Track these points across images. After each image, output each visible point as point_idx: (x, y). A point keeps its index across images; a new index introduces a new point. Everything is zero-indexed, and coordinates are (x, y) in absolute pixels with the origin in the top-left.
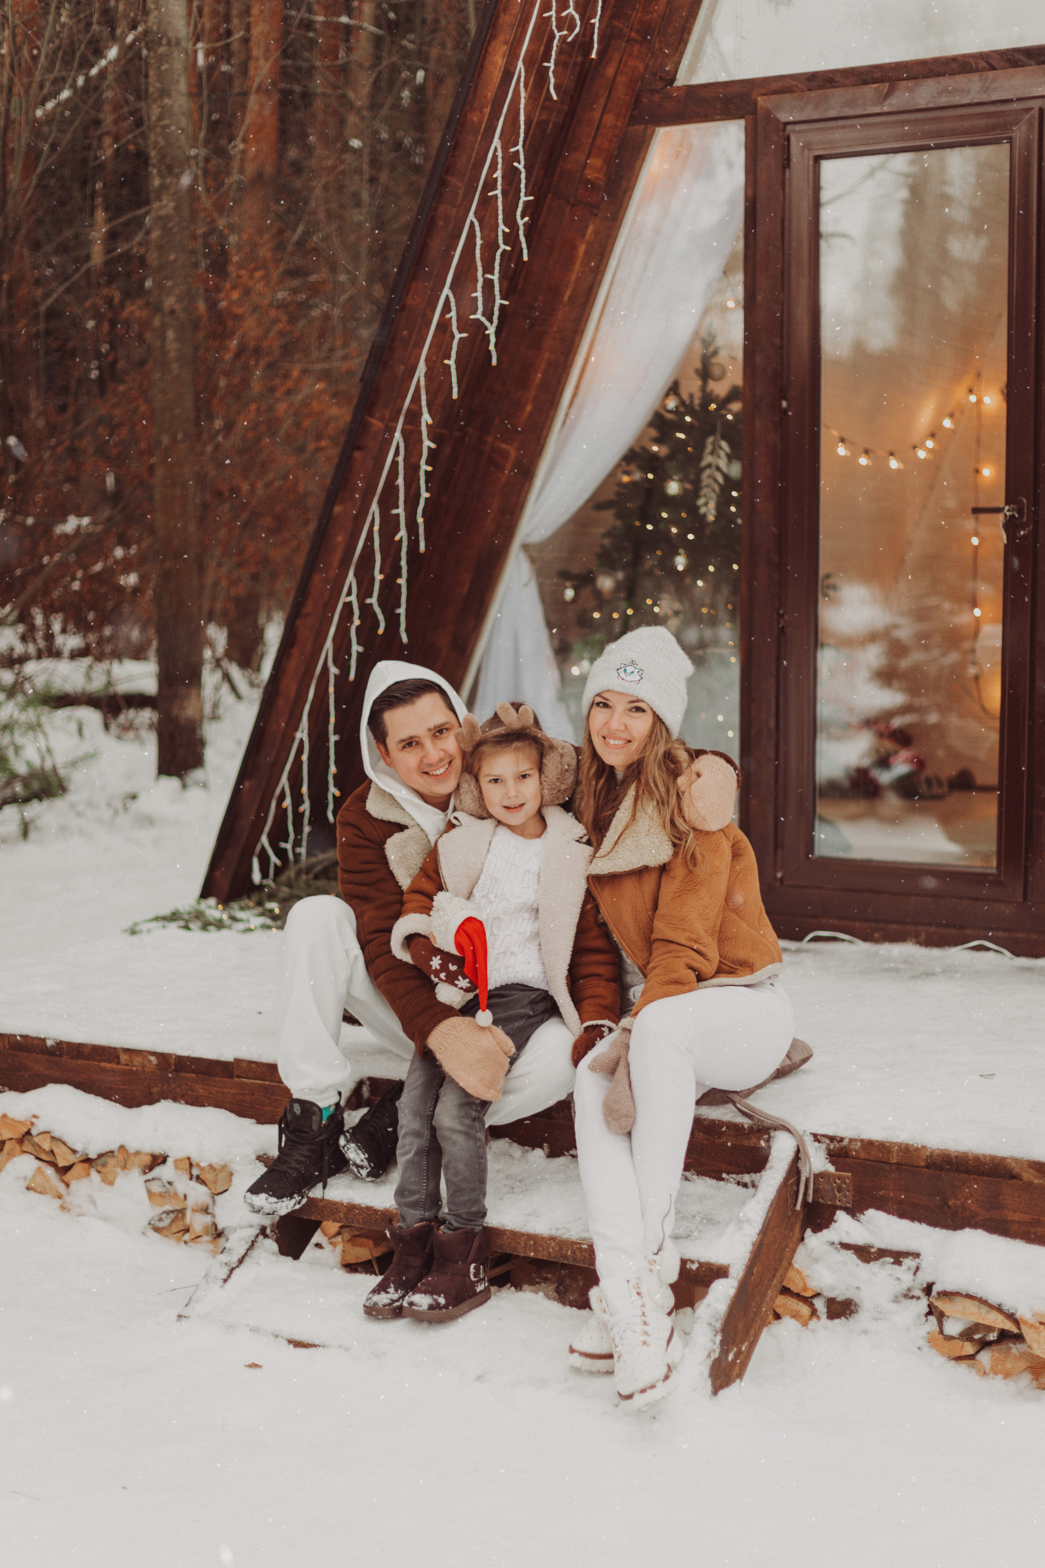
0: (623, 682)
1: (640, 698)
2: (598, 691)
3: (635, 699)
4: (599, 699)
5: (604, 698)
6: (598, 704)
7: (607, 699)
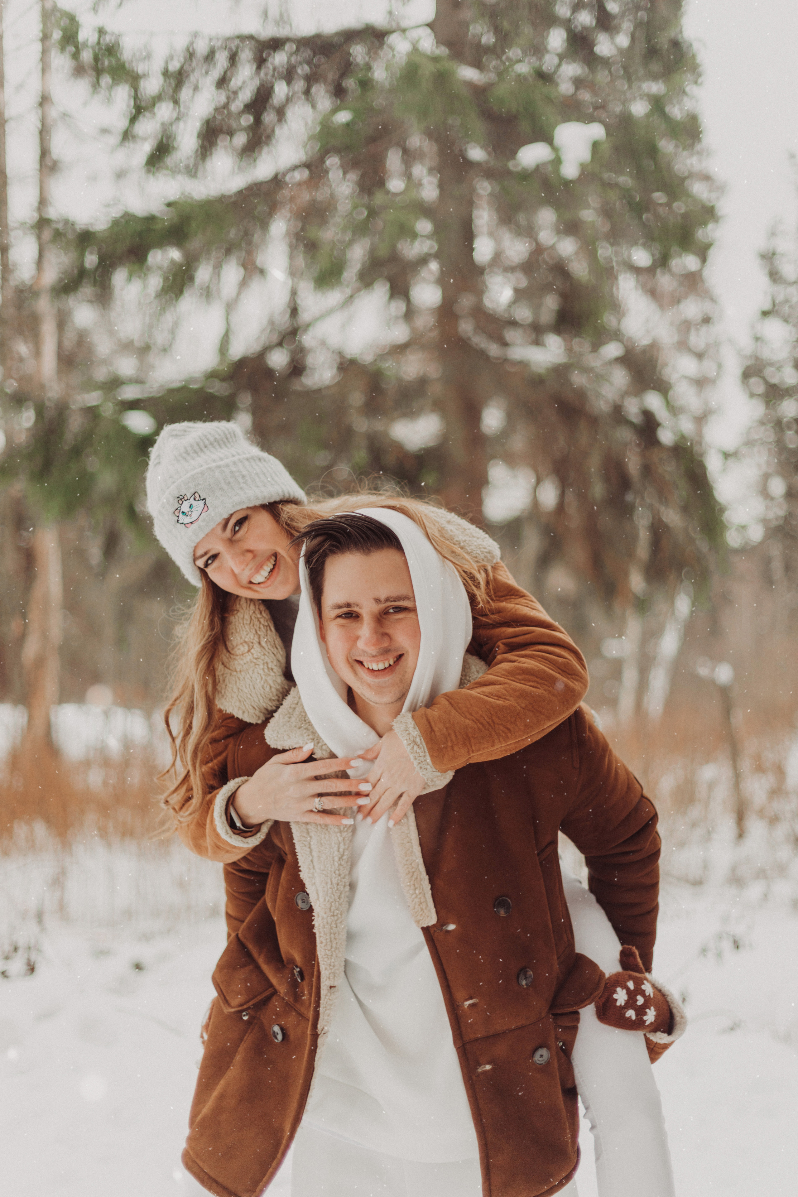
0: (194, 525)
1: (226, 516)
2: (191, 560)
3: (223, 522)
4: (201, 563)
5: (202, 556)
6: (207, 565)
7: (206, 553)
